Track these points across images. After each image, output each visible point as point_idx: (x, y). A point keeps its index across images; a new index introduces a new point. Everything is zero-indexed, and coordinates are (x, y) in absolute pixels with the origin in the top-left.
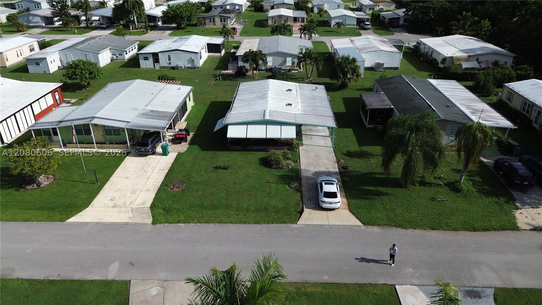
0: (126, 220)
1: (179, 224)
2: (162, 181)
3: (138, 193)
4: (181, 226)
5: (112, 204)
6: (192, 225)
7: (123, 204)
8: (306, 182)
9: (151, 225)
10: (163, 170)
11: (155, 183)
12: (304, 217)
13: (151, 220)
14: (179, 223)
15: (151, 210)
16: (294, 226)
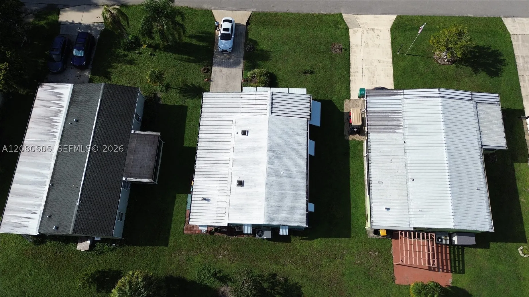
0: (359, 16)
1: (325, 13)
2: (351, 57)
3: (364, 44)
4: (323, 11)
5: (377, 32)
6: (317, 13)
7: (368, 31)
8: (241, 53)
9: (342, 12)
10: (355, 72)
11: (355, 54)
12: (247, 18)
13: (344, 17)
14: (326, 15)
15: (347, 26)
16: (254, 10)
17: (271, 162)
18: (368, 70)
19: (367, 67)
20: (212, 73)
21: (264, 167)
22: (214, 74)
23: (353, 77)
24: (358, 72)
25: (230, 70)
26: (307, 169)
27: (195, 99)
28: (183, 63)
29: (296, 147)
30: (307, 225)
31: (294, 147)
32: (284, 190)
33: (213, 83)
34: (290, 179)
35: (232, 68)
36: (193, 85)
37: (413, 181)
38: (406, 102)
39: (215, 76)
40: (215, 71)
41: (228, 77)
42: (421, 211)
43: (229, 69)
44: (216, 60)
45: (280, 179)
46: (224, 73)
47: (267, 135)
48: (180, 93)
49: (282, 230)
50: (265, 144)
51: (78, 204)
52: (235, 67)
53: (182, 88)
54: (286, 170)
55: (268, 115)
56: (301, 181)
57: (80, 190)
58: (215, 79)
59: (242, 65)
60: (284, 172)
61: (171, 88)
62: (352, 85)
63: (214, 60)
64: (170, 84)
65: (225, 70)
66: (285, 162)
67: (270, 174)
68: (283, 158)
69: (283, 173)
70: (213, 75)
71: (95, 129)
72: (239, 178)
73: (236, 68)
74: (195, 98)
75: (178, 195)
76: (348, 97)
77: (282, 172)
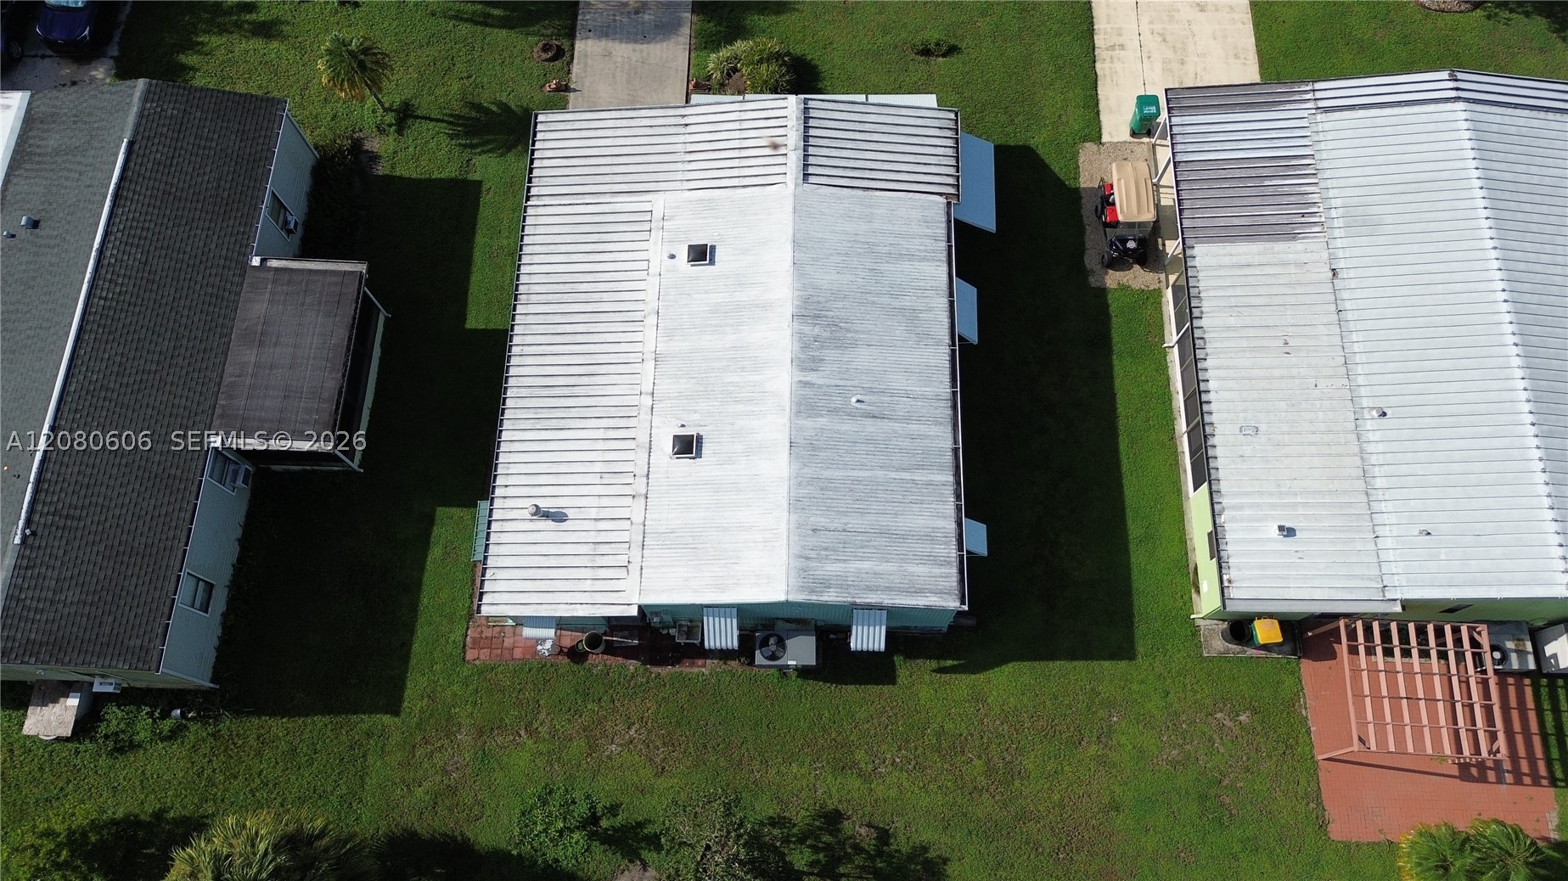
17: (808, 359)
18: (1159, 39)
19: (1158, 27)
20: (575, 61)
21: (781, 380)
22: (582, 66)
23: (1107, 65)
24: (1122, 47)
25: (642, 51)
26: (954, 385)
27: (511, 157)
28: (465, 29)
29: (907, 302)
30: (963, 603)
31: (897, 304)
32: (863, 467)
33: (576, 98)
34: (886, 425)
35: (648, 43)
36: (505, 107)
37: (1384, 420)
38: (1327, 126)
39: (585, 71)
40: (586, 56)
41: (636, 73)
42: (1429, 534)
43: (638, 47)
44: (588, 17)
45: (848, 426)
46: (619, 60)
47: (790, 260)
48: (451, 137)
49: (860, 628)
50: (782, 292)
51: (17, 540)
52: (662, 41)
53: (458, 117)
54: (871, 391)
55: (791, 186)
56: (933, 430)
57: (30, 486)
58: (587, 84)
59: (686, 30)
60: (860, 397)
61: (417, 117)
62: (1104, 91)
63: (580, 17)
64: (415, 102)
65: (623, 51)
66: (863, 358)
67: (806, 404)
68: (854, 345)
69: (858, 401)
70: (576, 68)
71: (101, 251)
72: (683, 426)
73: (665, 44)
74: (509, 150)
75: (441, 512)
76: (1093, 132)
77: (854, 400)
